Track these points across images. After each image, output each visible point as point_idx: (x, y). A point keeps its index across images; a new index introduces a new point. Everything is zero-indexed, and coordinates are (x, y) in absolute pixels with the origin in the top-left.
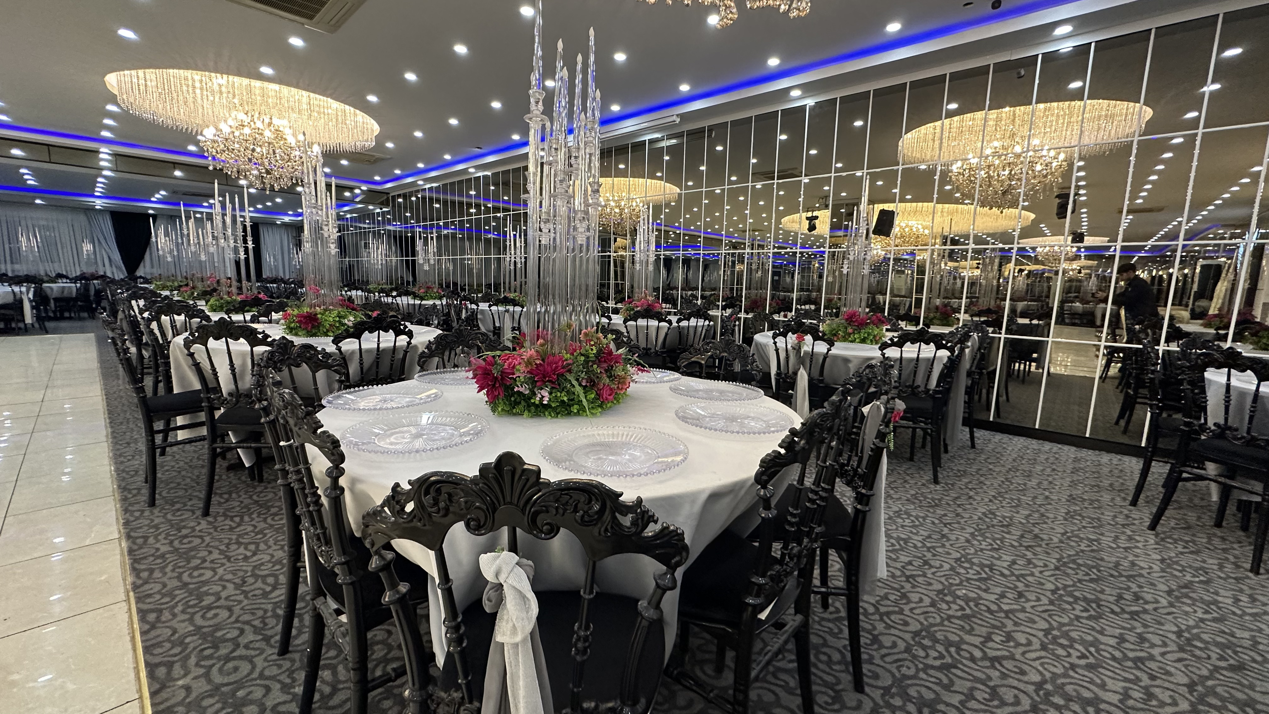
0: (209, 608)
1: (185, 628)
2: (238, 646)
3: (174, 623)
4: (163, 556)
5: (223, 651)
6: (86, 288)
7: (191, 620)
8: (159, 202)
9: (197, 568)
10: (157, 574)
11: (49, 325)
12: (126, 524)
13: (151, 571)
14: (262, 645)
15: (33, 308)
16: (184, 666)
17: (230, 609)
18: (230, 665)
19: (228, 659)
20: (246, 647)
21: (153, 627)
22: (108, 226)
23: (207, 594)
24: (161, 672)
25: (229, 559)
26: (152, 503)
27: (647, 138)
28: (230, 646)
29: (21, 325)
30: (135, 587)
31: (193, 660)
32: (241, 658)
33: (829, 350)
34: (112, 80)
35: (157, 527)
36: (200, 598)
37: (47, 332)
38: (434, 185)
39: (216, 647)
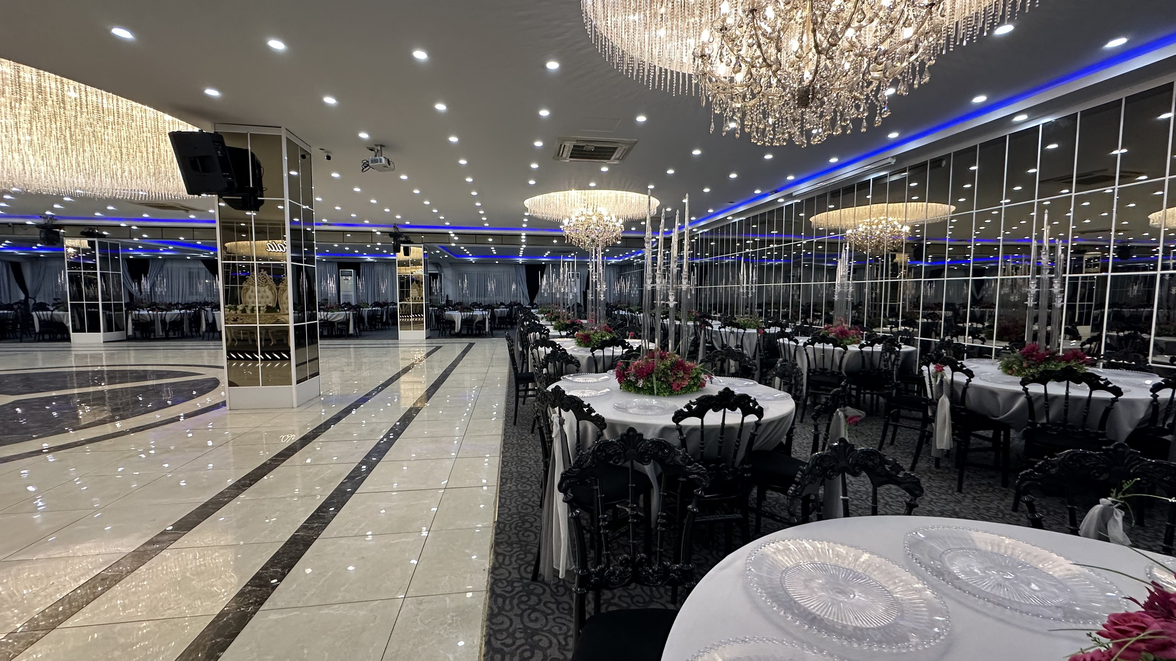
0: (523, 466)
1: (514, 470)
2: (528, 480)
3: (512, 468)
4: (514, 444)
5: (523, 481)
6: (511, 311)
7: (517, 468)
8: (547, 257)
9: (524, 452)
10: (510, 450)
11: (495, 332)
12: (505, 430)
13: (509, 449)
14: (536, 483)
15: (489, 323)
16: (511, 481)
17: (530, 468)
18: (525, 485)
19: (524, 483)
20: (531, 482)
21: (505, 466)
22: (523, 272)
23: (524, 461)
24: (504, 480)
25: (535, 451)
26: (515, 424)
27: (871, 177)
28: (526, 480)
29: (484, 332)
30: (503, 453)
31: (514, 480)
32: (528, 484)
33: (969, 381)
34: (527, 203)
35: (514, 433)
36: (521, 462)
37: (493, 337)
38: (706, 230)
39: (522, 479)
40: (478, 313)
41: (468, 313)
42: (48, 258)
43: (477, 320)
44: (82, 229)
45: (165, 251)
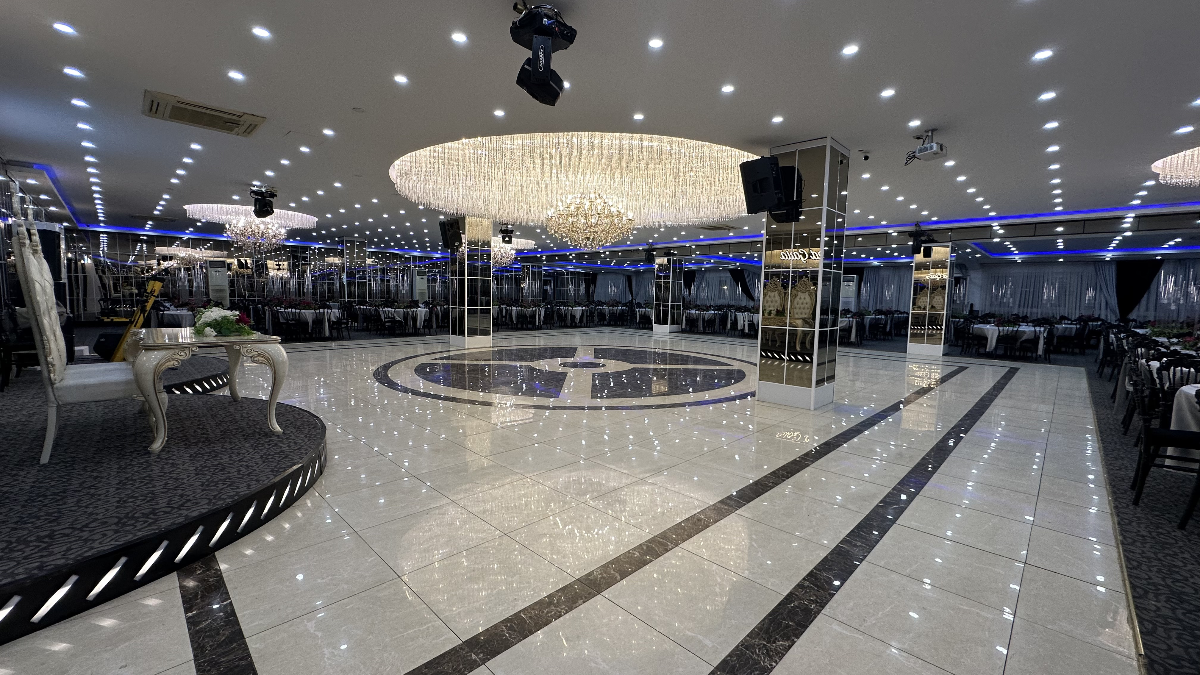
6: (1083, 329)
22: (1111, 274)
40: (1026, 329)
41: (1011, 329)
42: (645, 271)
43: (1024, 338)
44: (665, 251)
45: (707, 264)
